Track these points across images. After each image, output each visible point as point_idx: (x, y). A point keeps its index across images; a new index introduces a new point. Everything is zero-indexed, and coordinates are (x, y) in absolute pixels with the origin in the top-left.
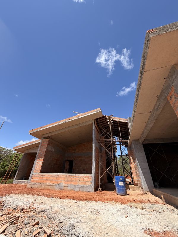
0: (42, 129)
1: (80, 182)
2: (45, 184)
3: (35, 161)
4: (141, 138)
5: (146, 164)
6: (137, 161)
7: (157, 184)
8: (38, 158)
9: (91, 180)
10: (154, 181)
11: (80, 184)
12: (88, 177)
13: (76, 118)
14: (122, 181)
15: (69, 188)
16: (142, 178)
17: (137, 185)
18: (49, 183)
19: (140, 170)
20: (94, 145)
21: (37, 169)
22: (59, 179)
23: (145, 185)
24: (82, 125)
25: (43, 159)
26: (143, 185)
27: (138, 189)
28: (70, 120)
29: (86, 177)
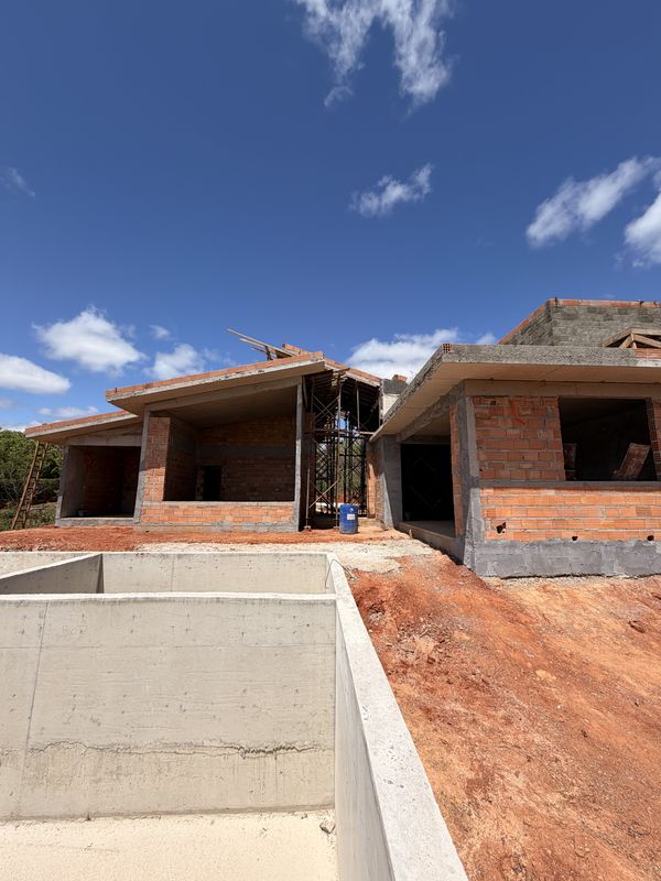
0: (149, 391)
1: (269, 518)
2: (182, 523)
3: (140, 473)
4: (400, 434)
5: (398, 484)
6: (382, 478)
7: (407, 516)
8: (150, 468)
9: (292, 513)
10: (405, 510)
11: (268, 520)
12: (286, 507)
13: (257, 373)
14: (353, 513)
15: (244, 528)
16: (387, 505)
17: (373, 516)
18: (193, 521)
19: (386, 494)
20: (298, 443)
21: (153, 493)
22: (218, 512)
23: (388, 517)
24: (266, 389)
25: (163, 470)
26: (386, 517)
27: (374, 524)
28: (239, 376)
29: (281, 508)
